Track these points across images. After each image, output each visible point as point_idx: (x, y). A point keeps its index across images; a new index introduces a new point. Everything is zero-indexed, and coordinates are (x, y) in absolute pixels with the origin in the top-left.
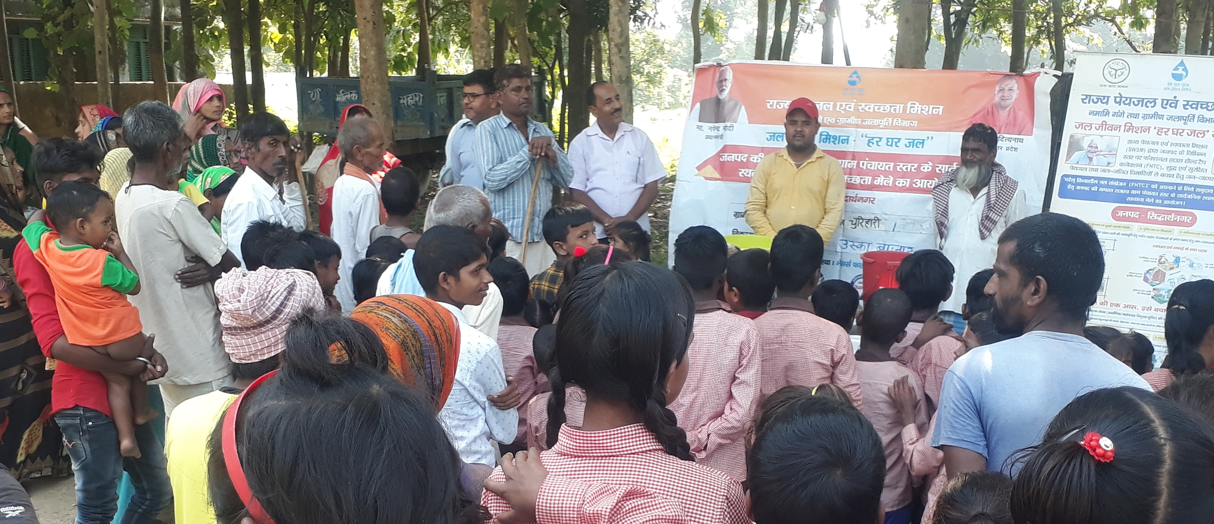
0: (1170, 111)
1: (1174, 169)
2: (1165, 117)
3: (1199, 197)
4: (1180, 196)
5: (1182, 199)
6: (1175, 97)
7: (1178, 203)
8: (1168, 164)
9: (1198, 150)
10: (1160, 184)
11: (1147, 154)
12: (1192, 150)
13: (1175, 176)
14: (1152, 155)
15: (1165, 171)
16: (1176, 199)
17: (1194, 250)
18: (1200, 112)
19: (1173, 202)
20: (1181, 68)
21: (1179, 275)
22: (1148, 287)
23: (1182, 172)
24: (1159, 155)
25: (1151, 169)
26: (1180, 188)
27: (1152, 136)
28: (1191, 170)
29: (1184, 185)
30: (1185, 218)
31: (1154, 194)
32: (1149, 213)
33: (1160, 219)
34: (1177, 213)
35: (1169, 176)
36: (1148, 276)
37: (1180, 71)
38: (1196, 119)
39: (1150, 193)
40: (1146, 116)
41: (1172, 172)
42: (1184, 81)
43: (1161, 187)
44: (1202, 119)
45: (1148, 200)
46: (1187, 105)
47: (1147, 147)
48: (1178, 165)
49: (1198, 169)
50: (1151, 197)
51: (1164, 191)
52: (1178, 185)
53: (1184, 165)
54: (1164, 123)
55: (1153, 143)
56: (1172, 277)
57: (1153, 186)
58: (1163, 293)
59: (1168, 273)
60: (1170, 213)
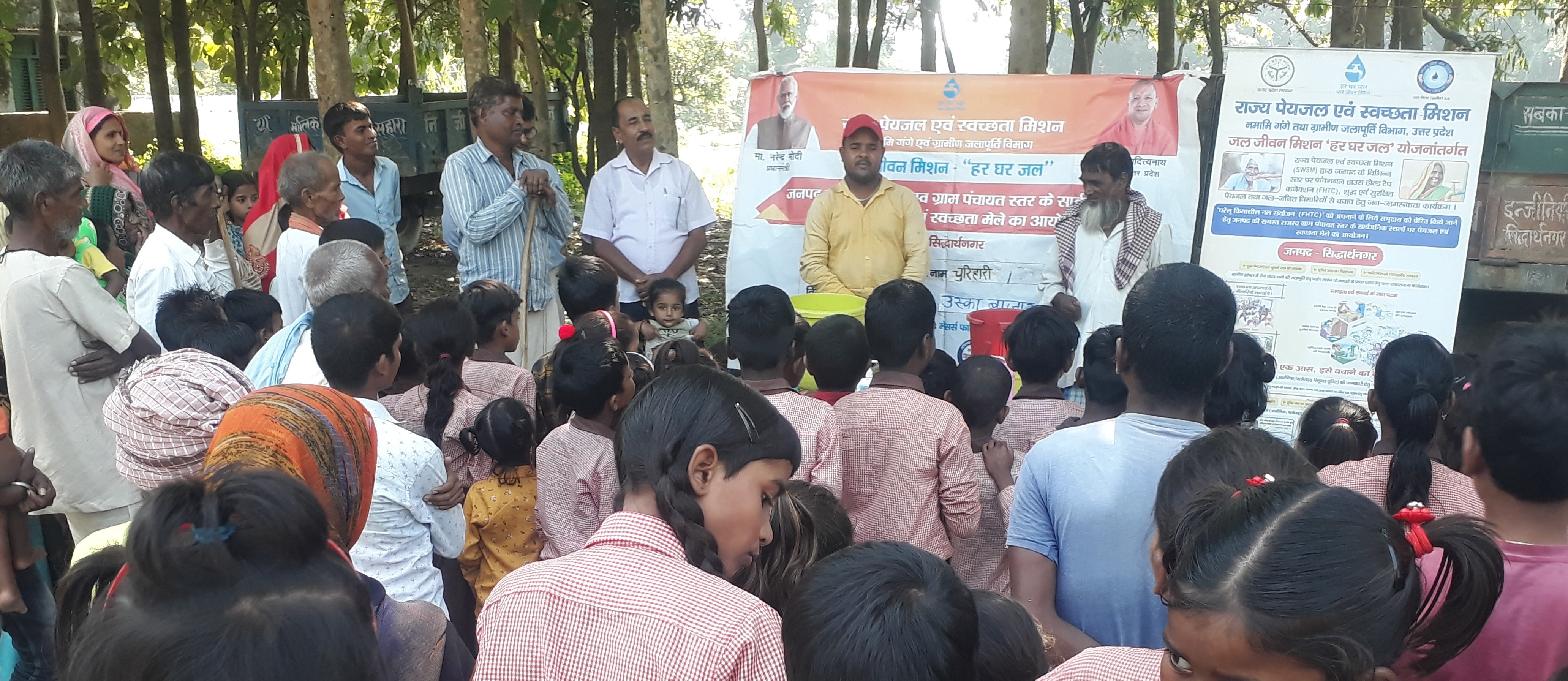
0: (1345, 120)
1: (1353, 193)
2: (1340, 128)
3: (1384, 228)
4: (1363, 227)
5: (1364, 231)
6: (1351, 103)
7: (1359, 236)
8: (1346, 187)
9: (1381, 169)
10: (1336, 212)
11: (1319, 175)
12: (1374, 168)
13: (1355, 202)
14: (1326, 176)
15: (1342, 196)
16: (1356, 230)
17: (1381, 294)
18: (1382, 120)
19: (1353, 235)
20: (1356, 65)
21: (1363, 327)
22: (1326, 344)
23: (1363, 197)
24: (1333, 176)
25: (1325, 194)
26: (1361, 217)
27: (1325, 152)
28: (1374, 194)
29: (1365, 213)
30: (1368, 255)
31: (1329, 225)
32: (1324, 250)
33: (1338, 257)
34: (1359, 249)
35: (1347, 202)
36: (1326, 329)
37: (1356, 70)
38: (1377, 129)
39: (1324, 224)
40: (1315, 128)
41: (1350, 197)
42: (1361, 82)
43: (1339, 216)
44: (1385, 130)
45: (1323, 233)
46: (1366, 111)
47: (1319, 166)
48: (1358, 188)
49: (1381, 193)
50: (1326, 229)
51: (1342, 221)
52: (1359, 213)
53: (1364, 187)
54: (1339, 136)
55: (1326, 161)
56: (1355, 329)
57: (1328, 216)
58: (1345, 350)
59: (1350, 325)
60: (1350, 248)
